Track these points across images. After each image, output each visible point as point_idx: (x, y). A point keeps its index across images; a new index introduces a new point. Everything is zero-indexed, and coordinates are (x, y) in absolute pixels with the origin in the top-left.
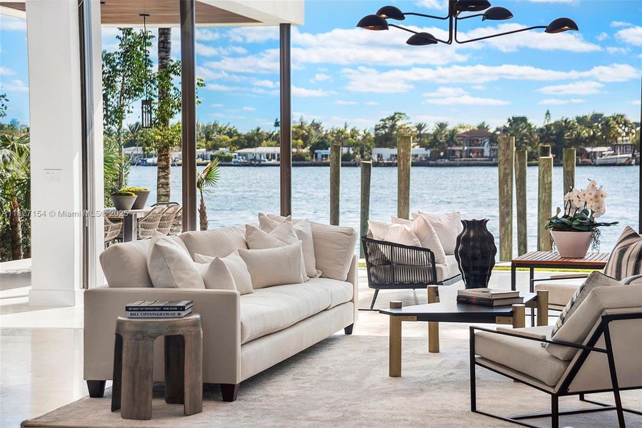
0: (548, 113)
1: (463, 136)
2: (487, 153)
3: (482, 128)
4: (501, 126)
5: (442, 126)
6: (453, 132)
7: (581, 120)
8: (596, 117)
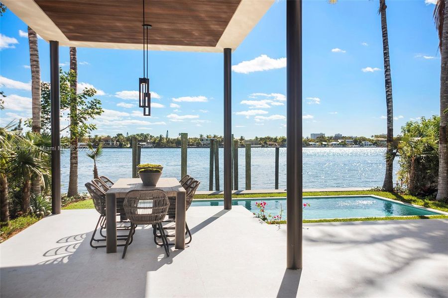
0: (127, 133)
1: (103, 139)
2: (111, 144)
3: (108, 136)
4: (114, 136)
5: (96, 136)
6: (100, 138)
7: (138, 135)
8: (142, 134)
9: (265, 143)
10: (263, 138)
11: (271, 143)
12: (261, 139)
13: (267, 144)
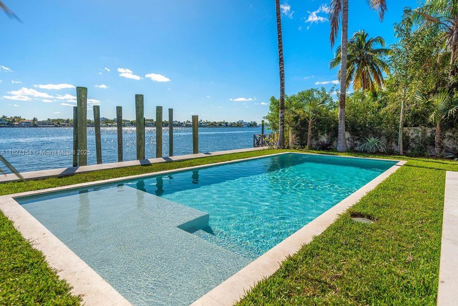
9: (58, 123)
10: (56, 120)
11: (63, 123)
12: (54, 120)
13: (60, 124)
